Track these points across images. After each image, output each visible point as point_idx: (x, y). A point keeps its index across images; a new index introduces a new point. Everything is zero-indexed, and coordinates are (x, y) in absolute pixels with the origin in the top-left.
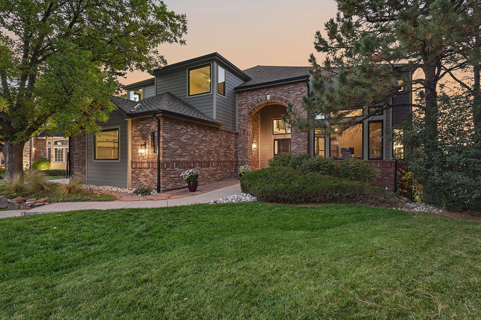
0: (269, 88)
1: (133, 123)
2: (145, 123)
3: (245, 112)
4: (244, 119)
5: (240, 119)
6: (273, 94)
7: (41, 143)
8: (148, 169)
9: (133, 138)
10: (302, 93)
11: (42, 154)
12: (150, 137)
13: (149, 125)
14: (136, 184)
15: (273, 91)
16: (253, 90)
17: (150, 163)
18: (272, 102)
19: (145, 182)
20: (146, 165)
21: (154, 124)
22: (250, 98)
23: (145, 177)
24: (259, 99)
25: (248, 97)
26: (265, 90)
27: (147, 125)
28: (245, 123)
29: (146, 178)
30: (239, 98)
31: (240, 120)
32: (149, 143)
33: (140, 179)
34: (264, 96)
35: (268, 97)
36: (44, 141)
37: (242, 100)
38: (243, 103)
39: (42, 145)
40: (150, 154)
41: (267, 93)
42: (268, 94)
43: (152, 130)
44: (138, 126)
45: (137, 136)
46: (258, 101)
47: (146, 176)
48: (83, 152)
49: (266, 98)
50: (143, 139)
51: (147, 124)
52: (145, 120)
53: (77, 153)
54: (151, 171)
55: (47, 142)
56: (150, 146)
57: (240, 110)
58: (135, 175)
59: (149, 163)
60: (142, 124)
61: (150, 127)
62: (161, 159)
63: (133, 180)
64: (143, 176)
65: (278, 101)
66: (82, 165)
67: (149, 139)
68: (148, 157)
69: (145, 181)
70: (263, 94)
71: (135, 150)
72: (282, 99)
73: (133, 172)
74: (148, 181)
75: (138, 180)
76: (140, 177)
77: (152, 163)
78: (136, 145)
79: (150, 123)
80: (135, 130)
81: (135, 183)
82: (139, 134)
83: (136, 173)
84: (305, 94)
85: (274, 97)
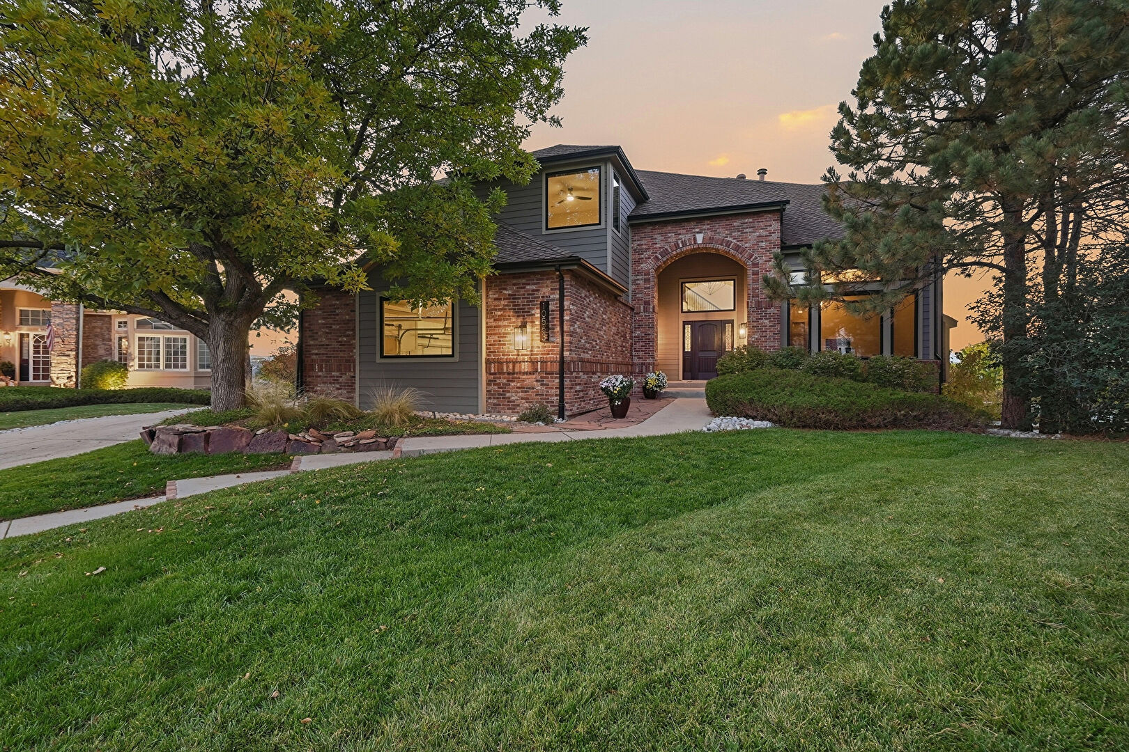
0: (700, 220)
1: (491, 283)
2: (523, 284)
3: (649, 266)
4: (647, 281)
5: (638, 280)
6: (710, 234)
7: (99, 323)
8: (530, 374)
9: (489, 312)
10: (771, 233)
11: (101, 352)
12: (537, 313)
13: (534, 287)
14: (500, 405)
15: (708, 227)
16: (666, 223)
17: (537, 362)
18: (706, 248)
19: (524, 401)
20: (525, 367)
21: (547, 286)
22: (659, 238)
23: (522, 392)
24: (679, 242)
25: (656, 236)
26: (693, 224)
27: (528, 287)
28: (649, 288)
29: (526, 392)
30: (635, 238)
31: (638, 282)
32: (533, 322)
33: (508, 395)
34: (690, 236)
35: (700, 238)
36: (107, 319)
37: (642, 242)
38: (644, 247)
39: (101, 328)
40: (535, 345)
41: (697, 230)
42: (698, 233)
43: (543, 297)
44: (505, 289)
45: (500, 310)
46: (677, 245)
47: (524, 389)
48: (341, 342)
49: (695, 239)
50: (518, 316)
51: (529, 284)
52: (523, 277)
53: (323, 345)
54: (539, 378)
55: (115, 322)
56: (537, 329)
57: (638, 262)
58: (496, 387)
59: (533, 362)
60: (514, 285)
61: (538, 290)
62: (566, 354)
63: (490, 398)
64: (518, 388)
65: (720, 247)
66: (339, 370)
67: (533, 315)
68: (532, 351)
69: (522, 398)
70: (689, 231)
71: (496, 337)
72: (728, 244)
73: (489, 383)
74: (533, 399)
75: (503, 398)
76: (509, 392)
77: (541, 362)
78: (500, 326)
79: (539, 283)
80: (496, 296)
81: (494, 404)
82: (507, 305)
83: (499, 384)
84: (776, 237)
85: (711, 239)
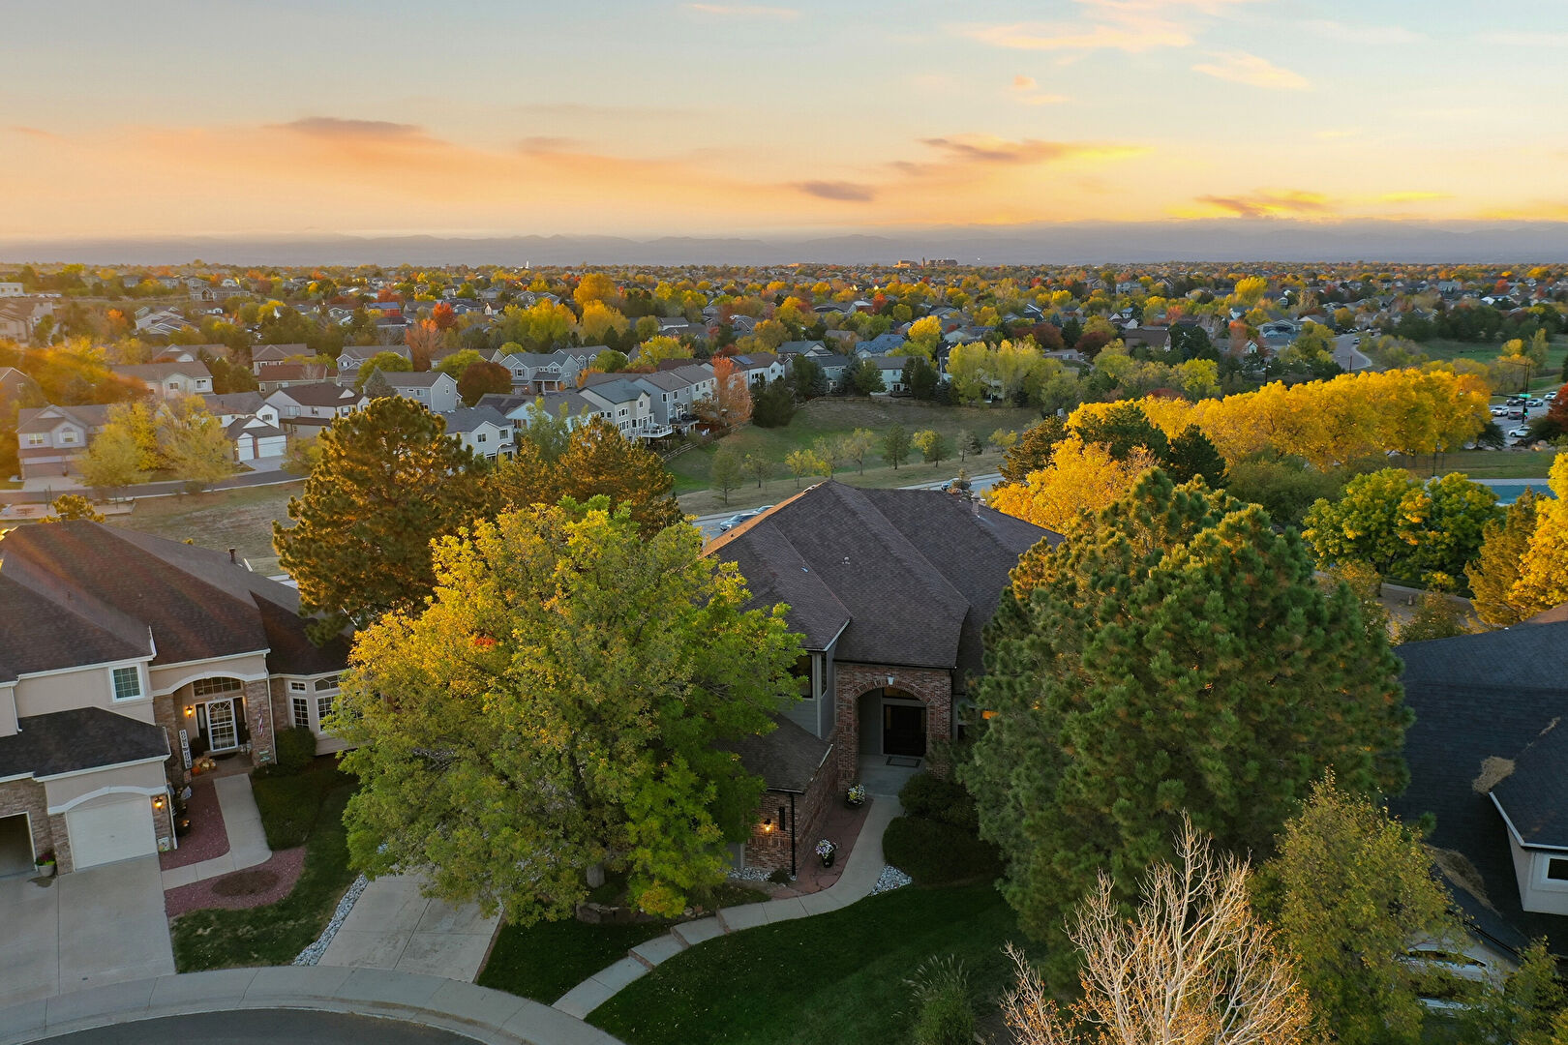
0: (891, 668)
3: (851, 697)
4: (849, 708)
5: (842, 706)
6: (898, 679)
8: (774, 847)
10: (944, 685)
11: (277, 714)
12: (777, 813)
13: (775, 798)
14: (754, 862)
15: (897, 673)
17: (778, 841)
18: (896, 688)
19: (770, 861)
20: (771, 843)
21: (783, 799)
22: (858, 675)
23: (768, 856)
24: (875, 681)
25: (855, 673)
26: (885, 669)
27: (771, 797)
28: (850, 714)
29: (771, 856)
30: (839, 672)
31: (842, 708)
32: (775, 817)
33: (759, 857)
34: (883, 677)
35: (891, 681)
36: (279, 681)
37: (845, 677)
38: (846, 680)
39: (275, 691)
41: (889, 674)
42: (889, 676)
43: (781, 804)
46: (872, 684)
49: (887, 681)
50: (765, 815)
51: (771, 795)
54: (779, 850)
55: (288, 684)
56: (777, 822)
57: (841, 691)
58: (751, 852)
59: (776, 841)
61: (778, 800)
62: (796, 838)
63: (747, 858)
64: (766, 853)
65: (906, 690)
67: (775, 814)
70: (883, 674)
72: (912, 688)
73: (747, 849)
74: (775, 861)
75: (756, 858)
77: (780, 842)
79: (778, 796)
81: (750, 861)
83: (753, 850)
84: (947, 688)
85: (899, 683)
